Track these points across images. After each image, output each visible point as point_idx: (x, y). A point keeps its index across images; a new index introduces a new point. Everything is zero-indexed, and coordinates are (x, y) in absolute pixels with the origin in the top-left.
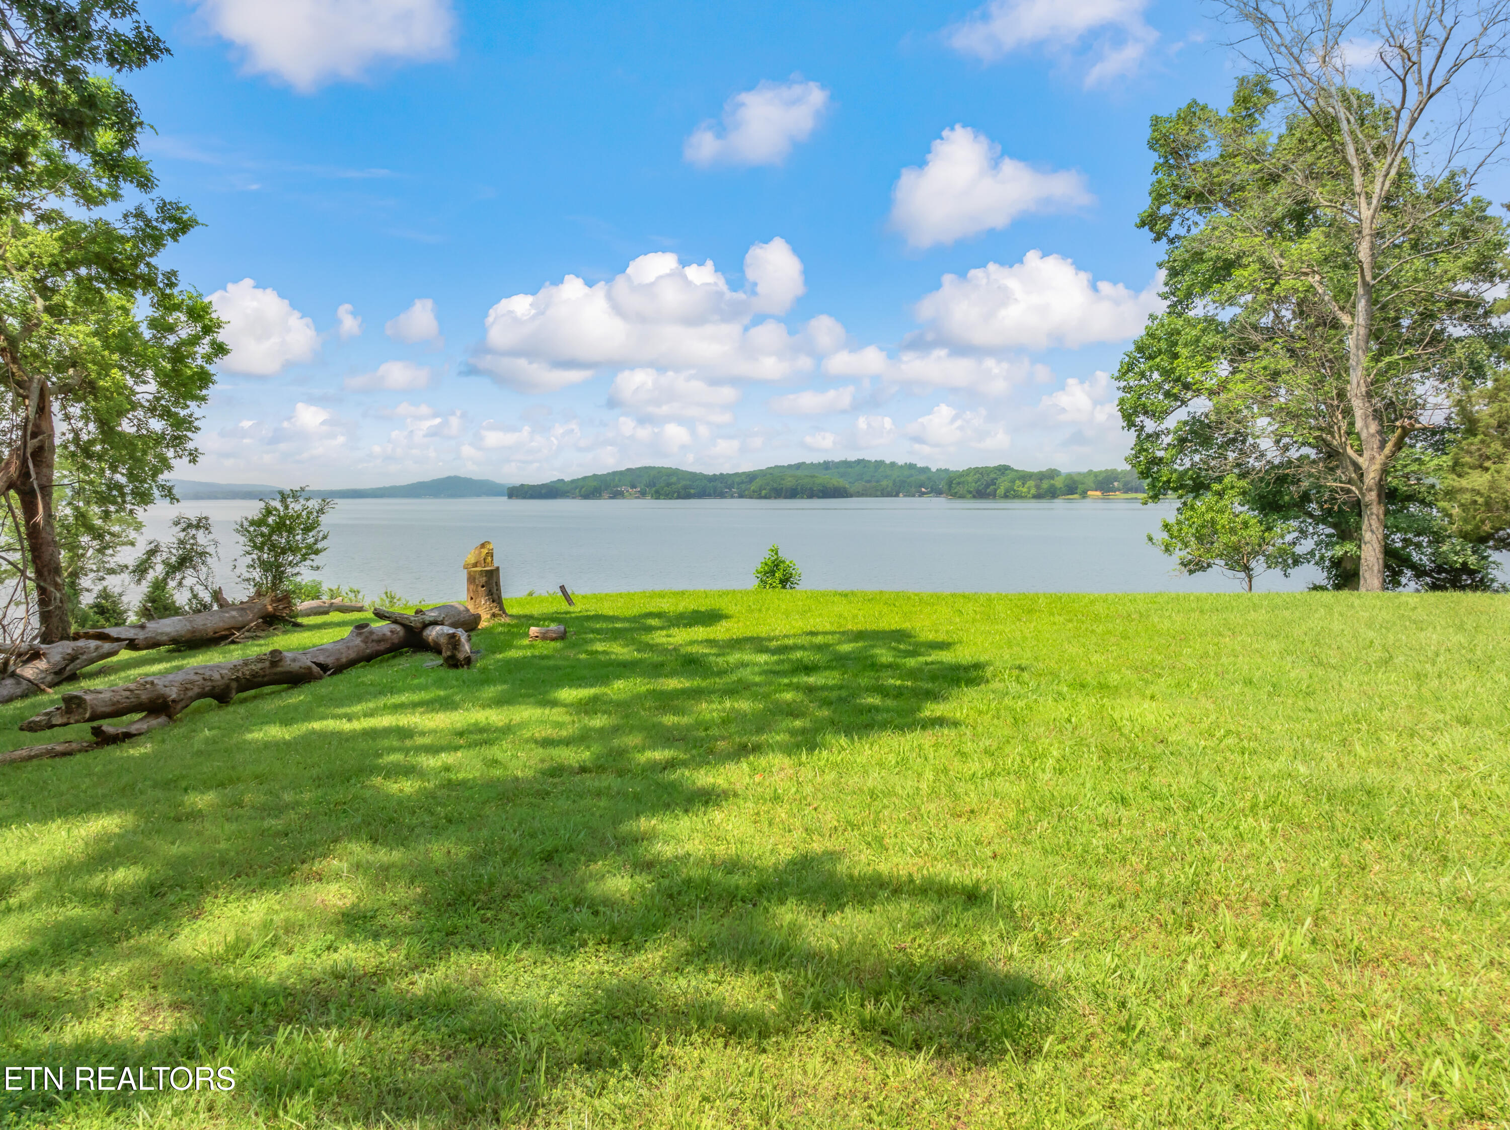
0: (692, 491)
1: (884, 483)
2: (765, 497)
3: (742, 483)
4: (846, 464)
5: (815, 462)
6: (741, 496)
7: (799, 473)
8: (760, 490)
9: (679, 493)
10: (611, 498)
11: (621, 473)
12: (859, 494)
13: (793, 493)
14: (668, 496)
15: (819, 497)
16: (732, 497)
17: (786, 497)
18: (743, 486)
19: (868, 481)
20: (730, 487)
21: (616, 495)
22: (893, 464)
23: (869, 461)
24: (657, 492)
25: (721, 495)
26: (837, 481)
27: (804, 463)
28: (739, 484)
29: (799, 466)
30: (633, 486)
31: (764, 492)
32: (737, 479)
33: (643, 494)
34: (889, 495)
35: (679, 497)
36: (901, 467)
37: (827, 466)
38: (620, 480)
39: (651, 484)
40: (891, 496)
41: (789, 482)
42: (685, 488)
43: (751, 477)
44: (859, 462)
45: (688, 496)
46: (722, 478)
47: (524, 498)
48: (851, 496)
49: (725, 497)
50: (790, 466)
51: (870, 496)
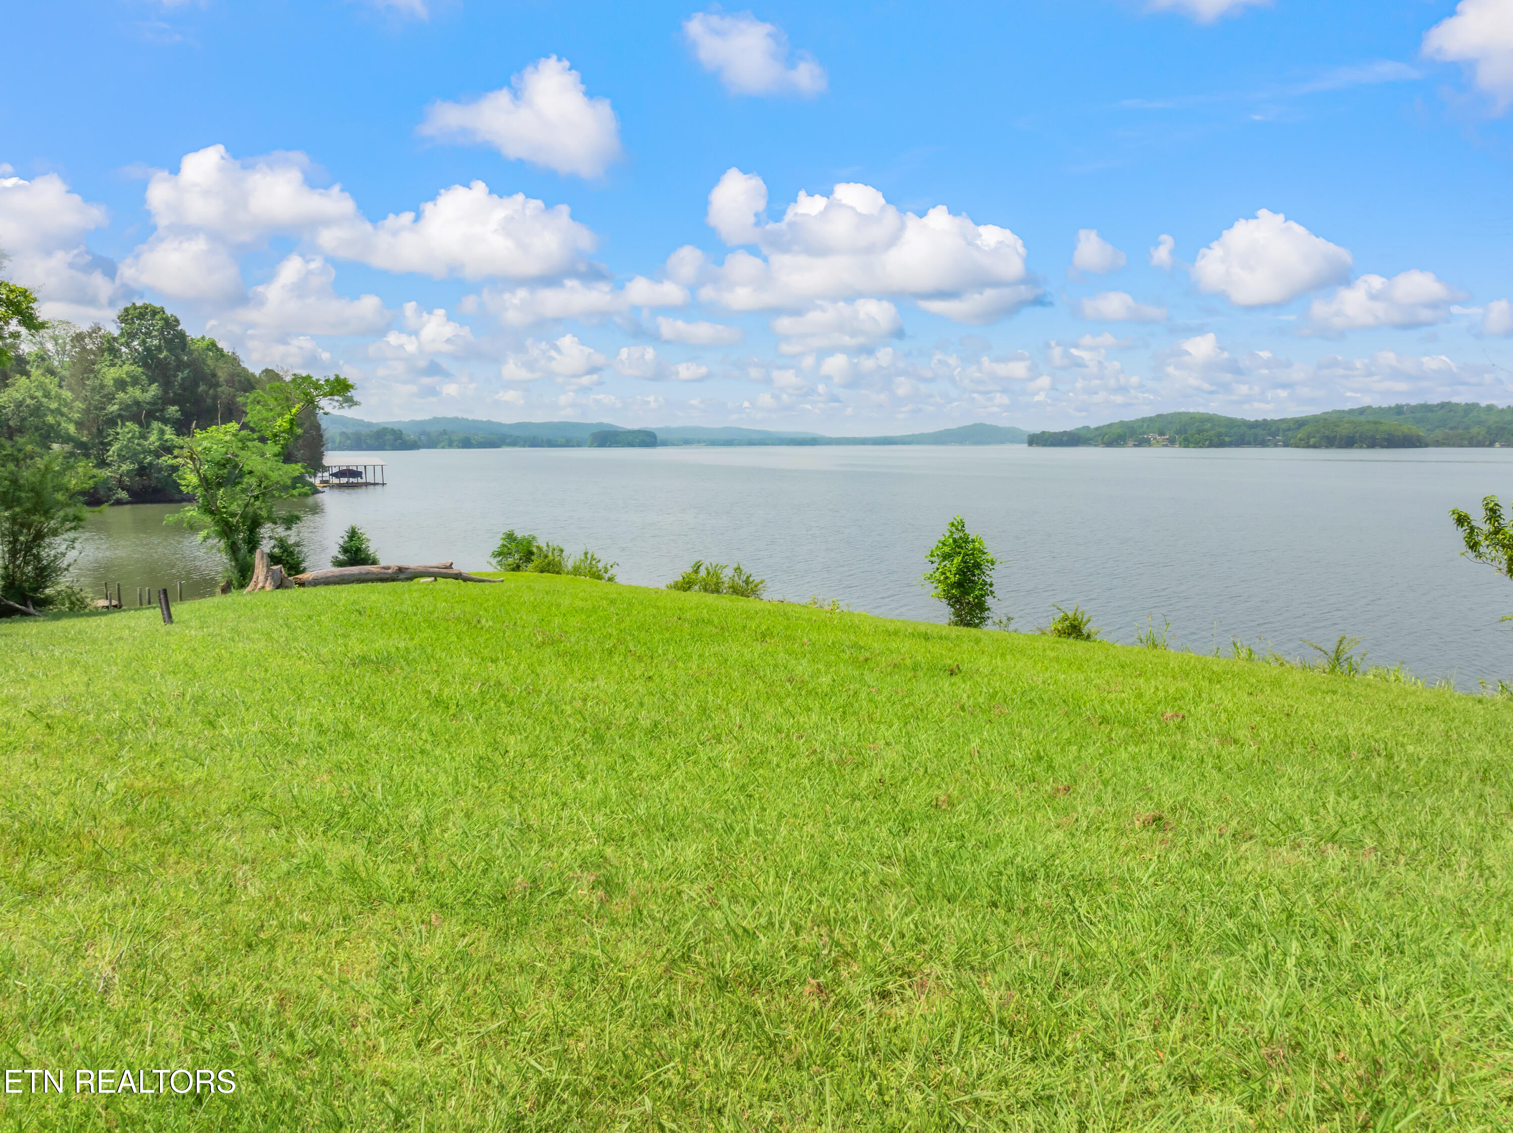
0: (1227, 439)
1: (1474, 430)
2: (1314, 446)
3: (1289, 430)
4: (1427, 408)
5: (1385, 405)
6: (1286, 445)
7: (1362, 418)
8: (1309, 438)
9: (1211, 440)
10: (1135, 446)
11: (1151, 420)
12: (1438, 444)
13: (1349, 442)
14: (1199, 444)
15: (1382, 447)
16: (1276, 445)
17: (1340, 446)
18: (1290, 434)
19: (1452, 429)
20: (1274, 434)
21: (1142, 442)
22: (1490, 408)
23: (1457, 404)
24: (1186, 440)
25: (1263, 444)
26: (1408, 428)
27: (1369, 407)
28: (1284, 431)
29: (1362, 411)
30: (1162, 434)
31: (1312, 441)
32: (1284, 426)
33: (1171, 442)
34: (1480, 444)
35: (1210, 446)
36: (1502, 411)
37: (1399, 410)
38: (1148, 427)
39: (1179, 432)
40: (1483, 446)
41: (1344, 430)
42: (1219, 435)
43: (1300, 423)
44: (1443, 406)
45: (1221, 444)
46: (1264, 425)
47: (1045, 445)
48: (1426, 446)
49: (1268, 446)
50: (1351, 411)
51: (1454, 445)
